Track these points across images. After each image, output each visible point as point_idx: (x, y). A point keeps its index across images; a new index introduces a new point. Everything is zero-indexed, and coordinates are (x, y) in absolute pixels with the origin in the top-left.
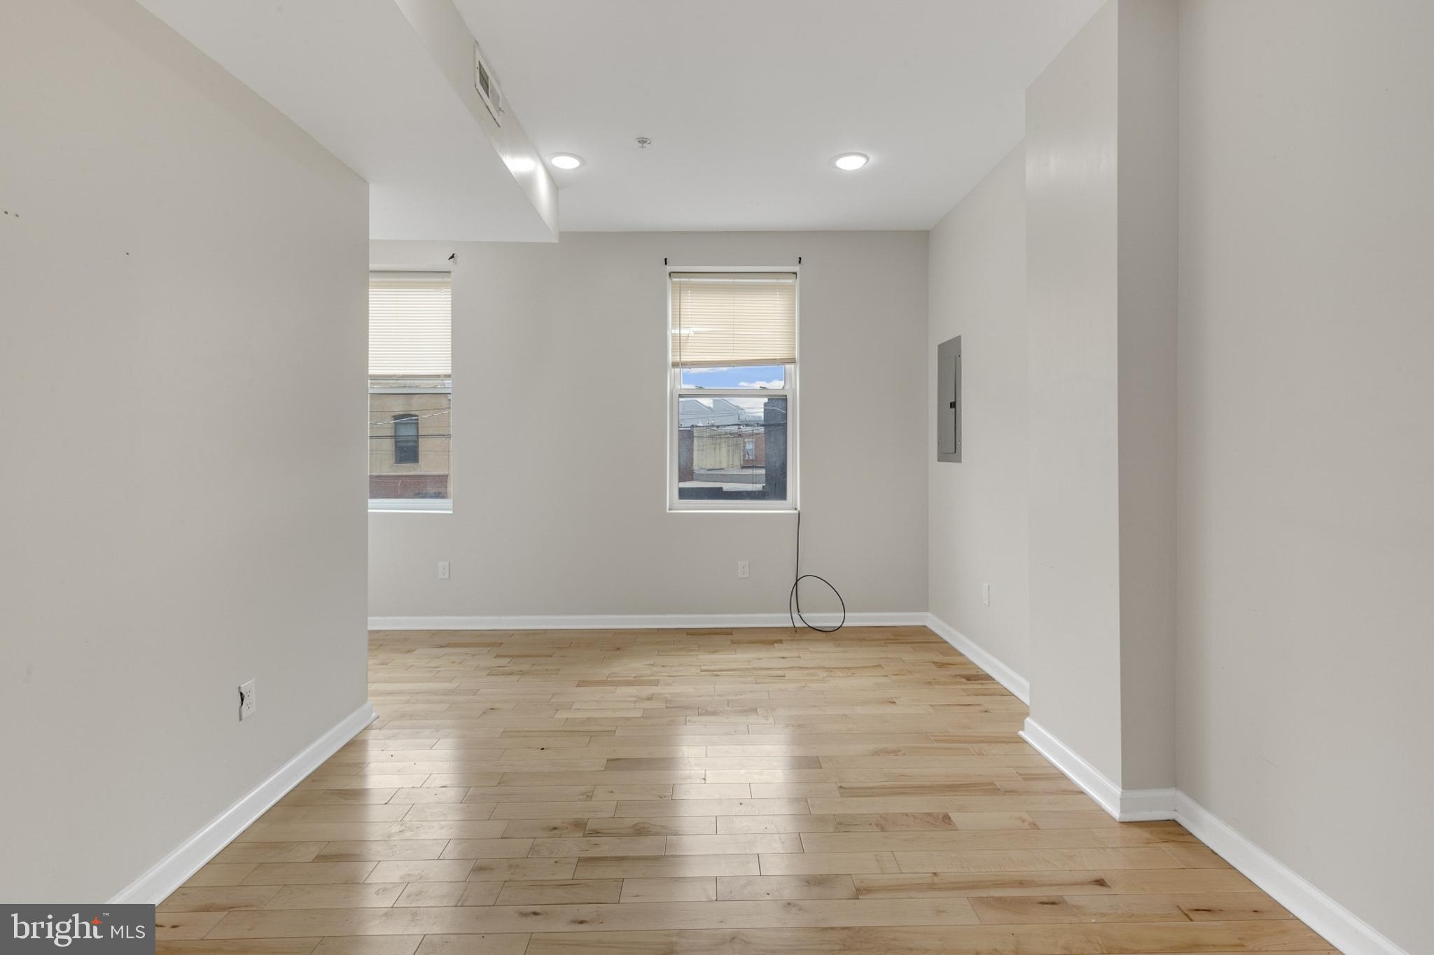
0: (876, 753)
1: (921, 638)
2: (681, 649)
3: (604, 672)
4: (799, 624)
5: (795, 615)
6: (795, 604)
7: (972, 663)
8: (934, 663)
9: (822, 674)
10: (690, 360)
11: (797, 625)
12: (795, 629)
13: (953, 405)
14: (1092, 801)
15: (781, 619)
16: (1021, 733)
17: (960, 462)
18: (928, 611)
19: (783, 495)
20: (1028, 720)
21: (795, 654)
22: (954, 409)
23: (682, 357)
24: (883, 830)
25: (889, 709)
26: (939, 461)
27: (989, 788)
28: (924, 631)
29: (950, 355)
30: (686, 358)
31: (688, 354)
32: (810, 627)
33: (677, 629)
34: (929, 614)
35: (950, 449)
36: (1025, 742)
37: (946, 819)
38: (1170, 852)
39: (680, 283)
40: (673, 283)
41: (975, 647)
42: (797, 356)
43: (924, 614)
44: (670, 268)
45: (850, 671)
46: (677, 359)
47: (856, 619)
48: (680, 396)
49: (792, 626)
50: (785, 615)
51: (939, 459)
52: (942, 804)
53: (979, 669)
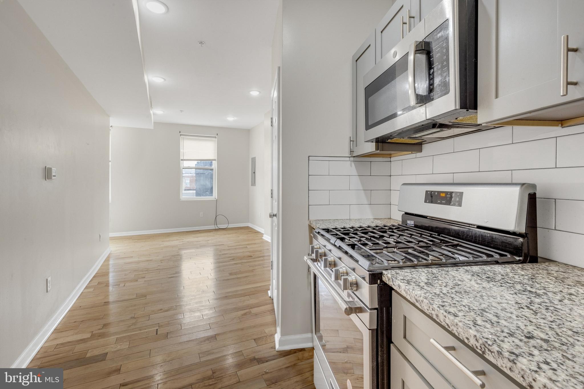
1: (248, 228)
3: (168, 239)
4: (217, 228)
5: (216, 226)
6: (216, 223)
10: (186, 159)
12: (216, 229)
13: (254, 173)
15: (213, 227)
16: (263, 238)
17: (256, 186)
19: (212, 195)
20: (264, 235)
29: (254, 160)
31: (186, 157)
32: (219, 228)
34: (249, 223)
35: (254, 183)
36: (263, 239)
37: (247, 247)
39: (183, 138)
40: (181, 137)
41: (258, 227)
42: (216, 159)
44: (180, 134)
46: (183, 158)
47: (231, 226)
48: (183, 168)
49: (215, 228)
50: (213, 226)
51: (252, 186)
52: (245, 246)
53: (258, 231)
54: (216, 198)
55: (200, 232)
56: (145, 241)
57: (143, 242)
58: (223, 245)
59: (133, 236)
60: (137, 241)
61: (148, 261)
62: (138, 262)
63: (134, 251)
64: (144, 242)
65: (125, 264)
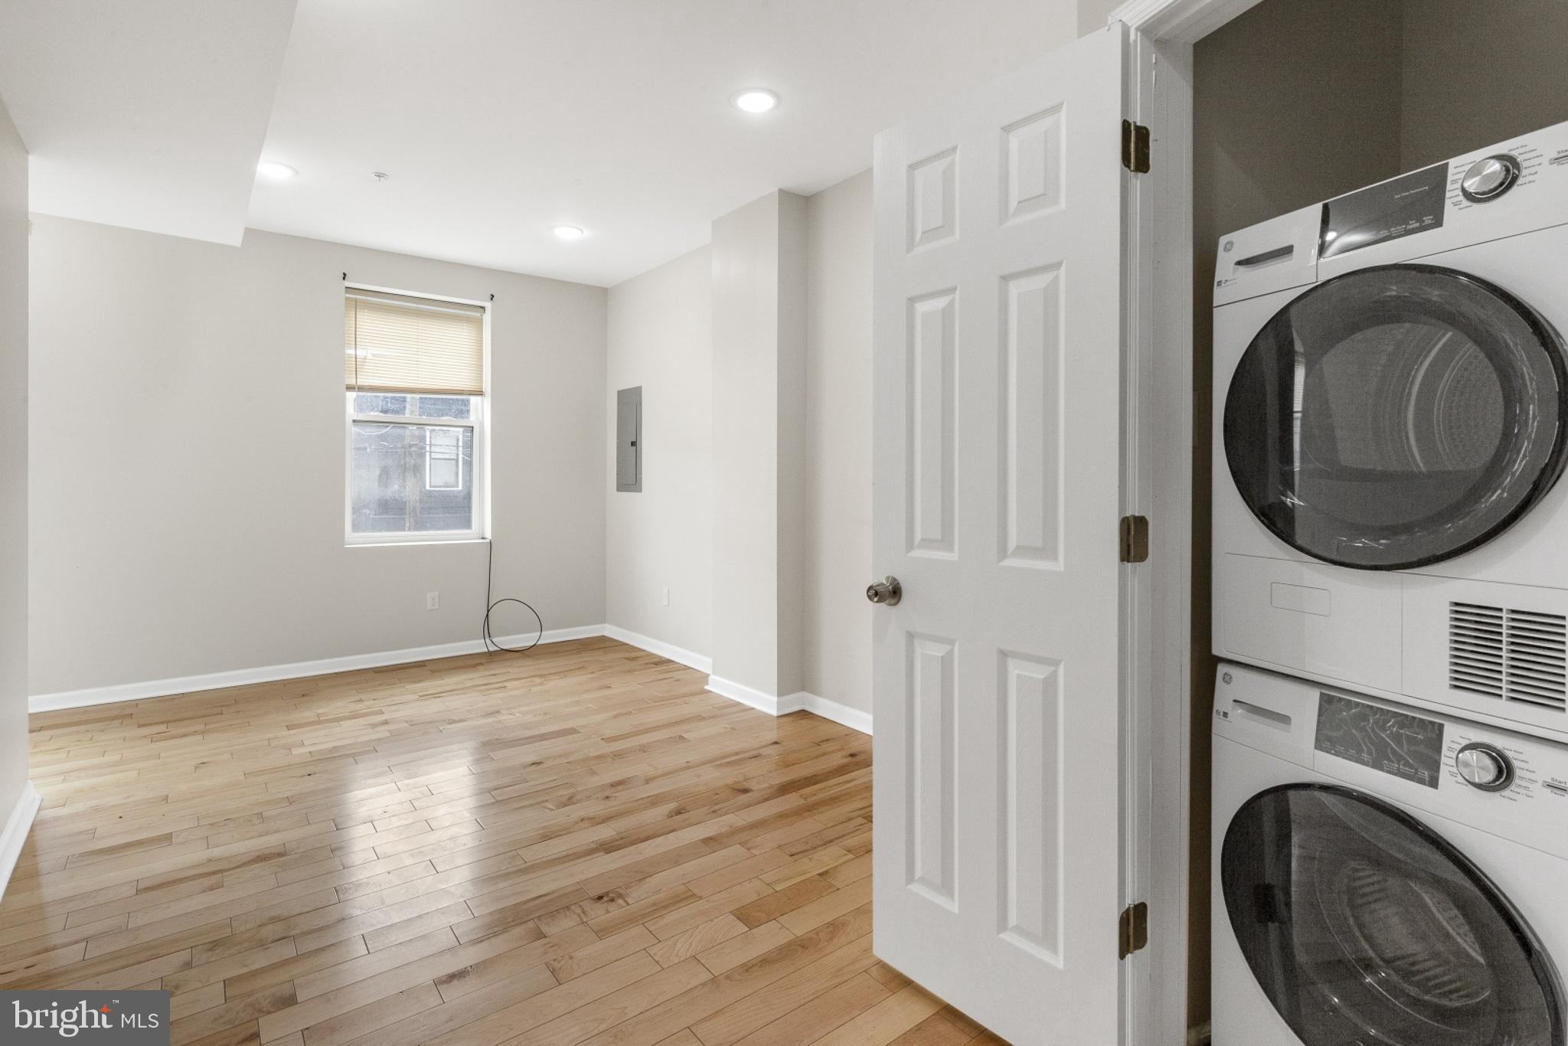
0: (616, 716)
1: (602, 644)
2: (380, 685)
3: (308, 714)
4: (492, 648)
5: (488, 640)
6: (487, 632)
7: (653, 654)
8: (625, 658)
9: (538, 680)
10: (367, 384)
11: (491, 649)
12: (490, 653)
13: (633, 444)
14: (759, 711)
15: (477, 646)
16: (706, 687)
17: (641, 491)
18: (605, 622)
19: (467, 528)
20: (709, 680)
21: (504, 670)
22: (634, 448)
23: (358, 380)
24: (645, 752)
25: (608, 692)
26: (618, 490)
27: (700, 718)
28: (603, 639)
29: (630, 402)
30: (362, 382)
31: (366, 377)
32: (502, 650)
33: (359, 670)
34: (606, 625)
35: (630, 479)
36: (710, 691)
37: (681, 737)
38: (805, 723)
39: (357, 303)
40: (349, 299)
42: (486, 389)
43: (603, 625)
44: (346, 286)
45: (562, 674)
46: (352, 382)
47: (550, 636)
48: (355, 421)
49: (486, 650)
50: (476, 642)
51: (619, 490)
52: (674, 732)
53: (660, 657)
54: (488, 535)
55: (433, 672)
56: (201, 727)
57: (195, 733)
58: (572, 731)
59: (136, 703)
60: (162, 728)
61: (262, 858)
62: (213, 875)
63: (166, 798)
64: (203, 733)
65: (138, 892)
